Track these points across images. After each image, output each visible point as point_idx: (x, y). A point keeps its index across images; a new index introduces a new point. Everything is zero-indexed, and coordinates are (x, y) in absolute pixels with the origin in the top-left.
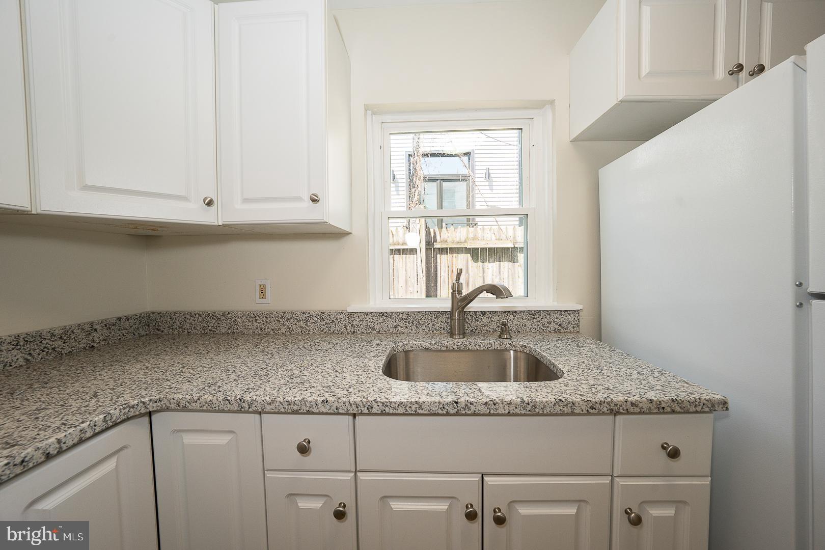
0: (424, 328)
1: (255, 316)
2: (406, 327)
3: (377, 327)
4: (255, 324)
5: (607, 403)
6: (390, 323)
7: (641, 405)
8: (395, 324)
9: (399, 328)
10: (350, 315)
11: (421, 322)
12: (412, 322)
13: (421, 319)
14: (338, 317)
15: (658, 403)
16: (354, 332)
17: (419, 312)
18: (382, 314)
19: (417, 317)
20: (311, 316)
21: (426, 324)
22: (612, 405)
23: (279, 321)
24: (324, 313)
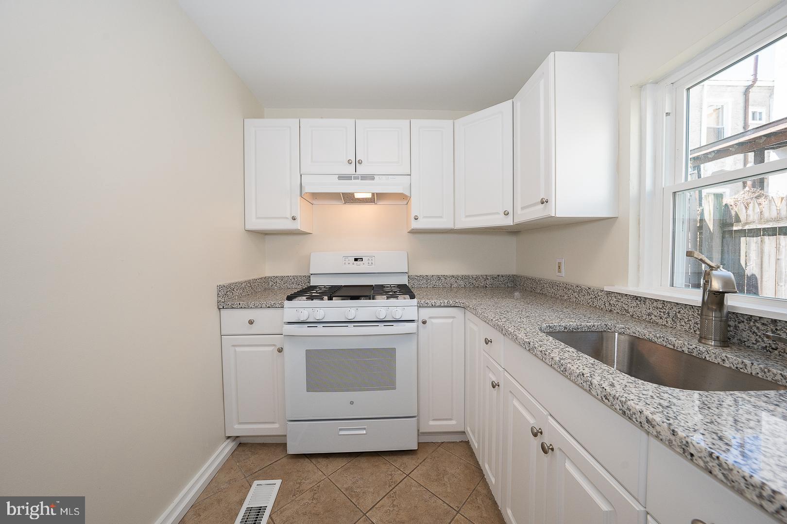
0: (683, 324)
1: (553, 284)
2: (661, 318)
3: (631, 310)
4: (552, 290)
5: (620, 401)
6: (644, 309)
7: (658, 428)
8: (649, 311)
9: (653, 317)
10: (609, 293)
11: (679, 315)
12: (668, 313)
13: (679, 312)
14: (600, 294)
15: (684, 442)
16: (611, 310)
17: (677, 304)
18: (636, 298)
19: (675, 309)
20: (581, 290)
21: (686, 320)
22: (626, 407)
23: (564, 290)
24: (590, 289)
